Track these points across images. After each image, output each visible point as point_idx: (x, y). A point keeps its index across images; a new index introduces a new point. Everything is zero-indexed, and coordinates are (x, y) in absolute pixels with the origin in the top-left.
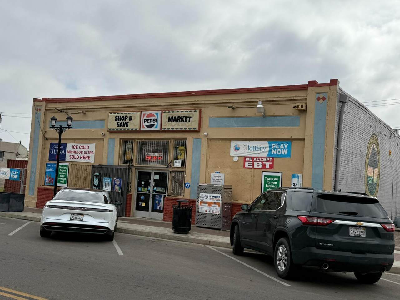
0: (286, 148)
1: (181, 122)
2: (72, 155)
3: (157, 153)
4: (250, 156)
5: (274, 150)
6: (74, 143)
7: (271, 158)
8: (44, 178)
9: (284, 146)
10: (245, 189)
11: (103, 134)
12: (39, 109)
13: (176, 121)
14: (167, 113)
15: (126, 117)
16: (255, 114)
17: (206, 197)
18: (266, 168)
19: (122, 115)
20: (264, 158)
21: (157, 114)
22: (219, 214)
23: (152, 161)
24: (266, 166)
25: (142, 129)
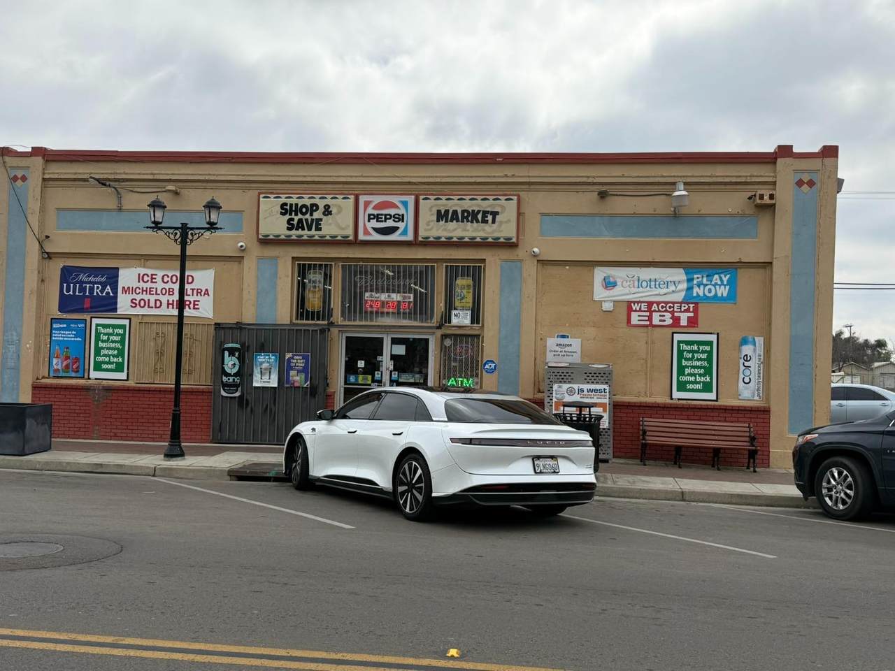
0: (725, 283)
1: (472, 222)
2: (138, 297)
3: (399, 294)
4: (642, 300)
5: (699, 286)
6: (144, 267)
7: (692, 303)
8: (47, 359)
9: (721, 278)
10: (632, 370)
11: (242, 246)
12: (19, 176)
13: (458, 221)
14: (432, 201)
15: (315, 208)
16: (655, 211)
17: (571, 392)
18: (681, 324)
19: (301, 203)
20: (676, 305)
21: (405, 204)
22: (605, 427)
23: (382, 313)
24: (681, 321)
25: (361, 237)
